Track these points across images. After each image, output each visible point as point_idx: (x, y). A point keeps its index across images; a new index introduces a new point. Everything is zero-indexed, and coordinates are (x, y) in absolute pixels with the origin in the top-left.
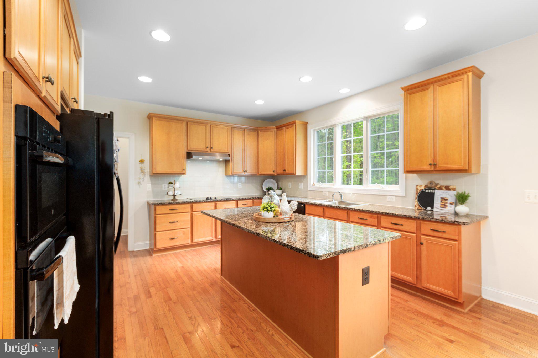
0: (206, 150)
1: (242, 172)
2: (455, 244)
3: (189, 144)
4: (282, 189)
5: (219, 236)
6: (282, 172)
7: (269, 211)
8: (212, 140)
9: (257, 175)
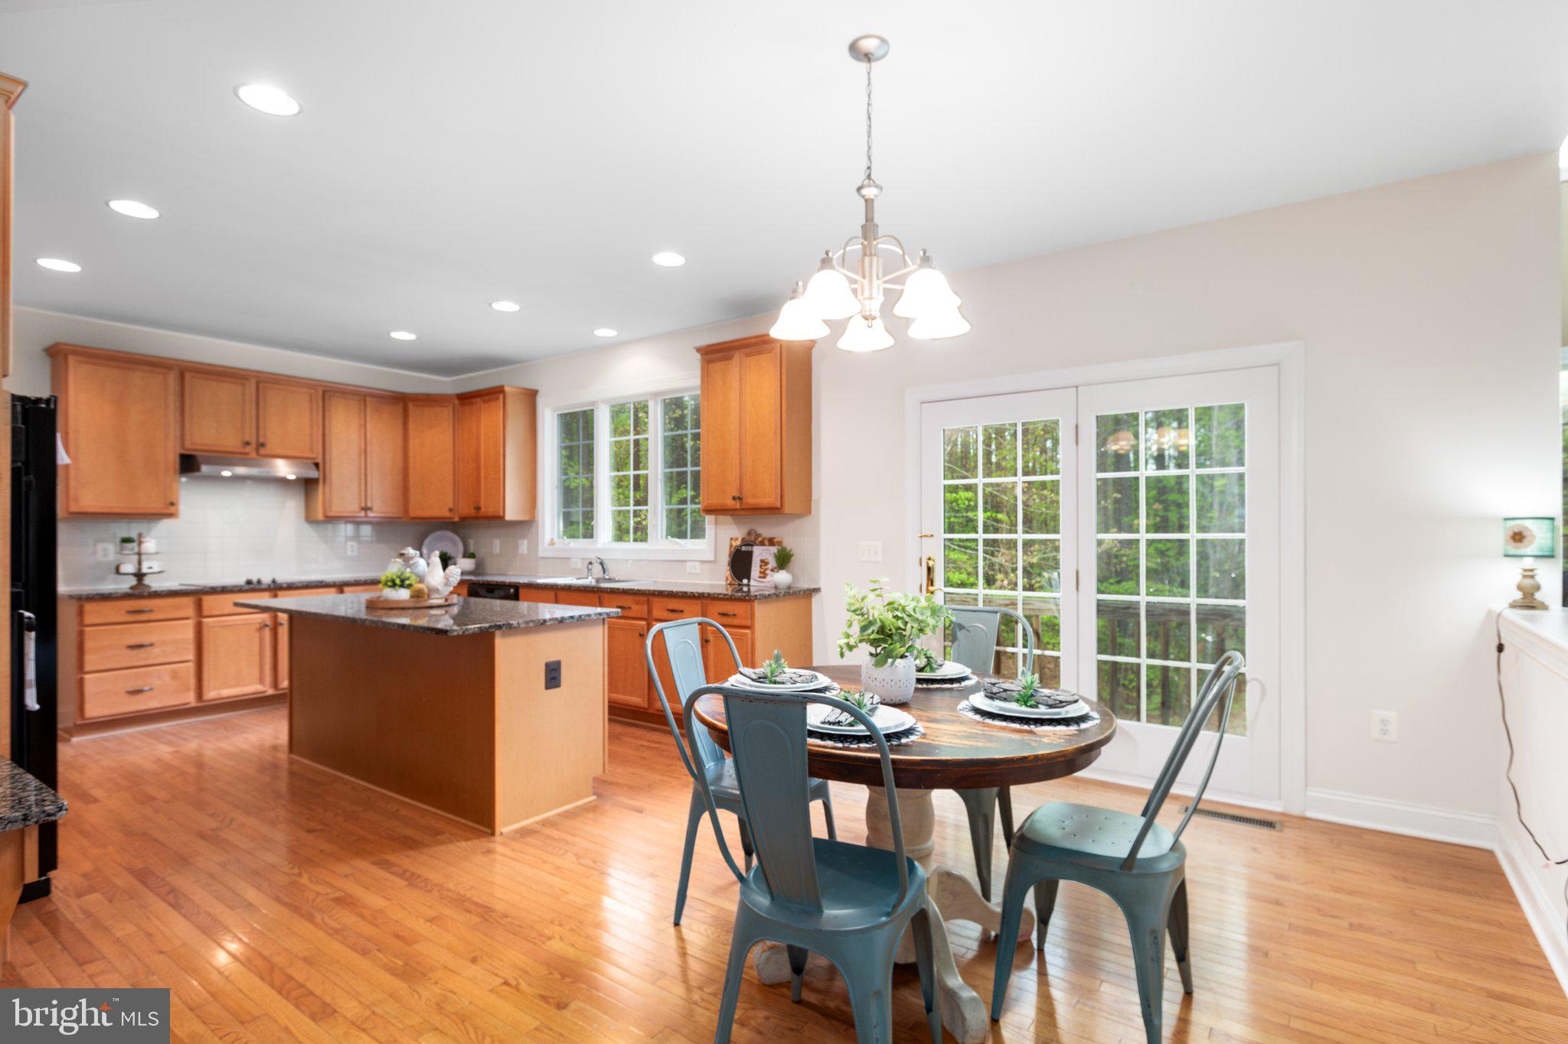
0: (242, 450)
1: (356, 512)
2: (747, 633)
3: (187, 432)
4: (477, 556)
5: (283, 681)
6: (473, 512)
7: (397, 588)
8: (261, 424)
9: (404, 519)
